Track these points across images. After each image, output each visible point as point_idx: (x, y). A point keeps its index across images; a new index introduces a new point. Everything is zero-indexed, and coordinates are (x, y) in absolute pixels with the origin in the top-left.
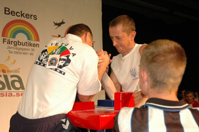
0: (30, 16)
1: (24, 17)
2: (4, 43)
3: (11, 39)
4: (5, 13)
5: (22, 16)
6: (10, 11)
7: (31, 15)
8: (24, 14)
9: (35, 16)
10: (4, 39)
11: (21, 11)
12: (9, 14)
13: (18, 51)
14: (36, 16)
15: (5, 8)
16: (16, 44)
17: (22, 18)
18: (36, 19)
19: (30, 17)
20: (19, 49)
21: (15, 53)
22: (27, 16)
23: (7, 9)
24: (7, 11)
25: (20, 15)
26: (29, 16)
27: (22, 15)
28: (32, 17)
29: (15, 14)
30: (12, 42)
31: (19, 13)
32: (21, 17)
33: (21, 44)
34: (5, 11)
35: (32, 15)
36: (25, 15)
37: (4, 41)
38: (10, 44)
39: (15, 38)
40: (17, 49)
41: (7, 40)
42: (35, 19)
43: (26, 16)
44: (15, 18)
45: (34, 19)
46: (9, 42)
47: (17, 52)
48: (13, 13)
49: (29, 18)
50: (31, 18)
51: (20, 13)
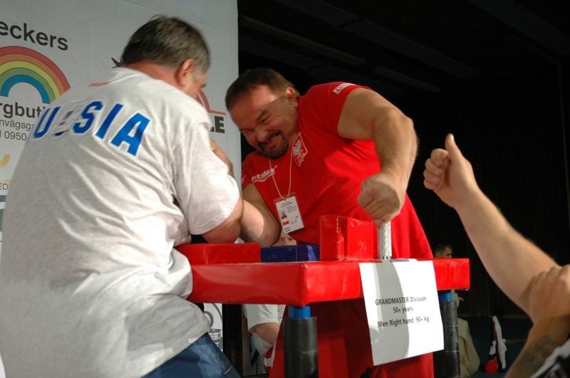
0: (49, 38)
1: (33, 41)
5: (28, 38)
7: (51, 36)
8: (32, 31)
9: (62, 41)
11: (25, 25)
13: (16, 131)
14: (66, 41)
16: (11, 112)
17: (28, 44)
18: (66, 48)
19: (49, 42)
20: (18, 125)
21: (7, 136)
22: (42, 39)
25: (22, 33)
26: (46, 39)
27: (27, 35)
28: (55, 41)
29: (9, 32)
31: (20, 29)
32: (25, 39)
33: (26, 112)
35: (55, 37)
36: (34, 35)
39: (6, 95)
40: (13, 125)
42: (63, 47)
43: (38, 37)
45: (59, 47)
47: (13, 134)
48: (2, 28)
49: (46, 44)
50: (52, 45)
51: (23, 30)
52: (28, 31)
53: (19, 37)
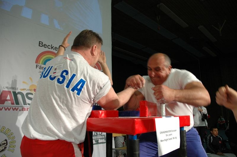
2: (36, 68)
3: (43, 66)
4: (39, 46)
6: (43, 44)
8: (53, 47)
10: (37, 65)
11: (52, 45)
12: (42, 46)
15: (40, 42)
17: (52, 50)
23: (41, 43)
24: (41, 44)
25: (51, 47)
26: (57, 49)
27: (52, 48)
29: (47, 47)
30: (43, 67)
32: (51, 49)
34: (39, 44)
36: (54, 48)
37: (37, 67)
38: (41, 69)
39: (45, 65)
41: (39, 66)
43: (55, 48)
44: (47, 49)
46: (41, 68)
48: (45, 46)
51: (51, 46)
52: (52, 47)
53: (50, 48)
